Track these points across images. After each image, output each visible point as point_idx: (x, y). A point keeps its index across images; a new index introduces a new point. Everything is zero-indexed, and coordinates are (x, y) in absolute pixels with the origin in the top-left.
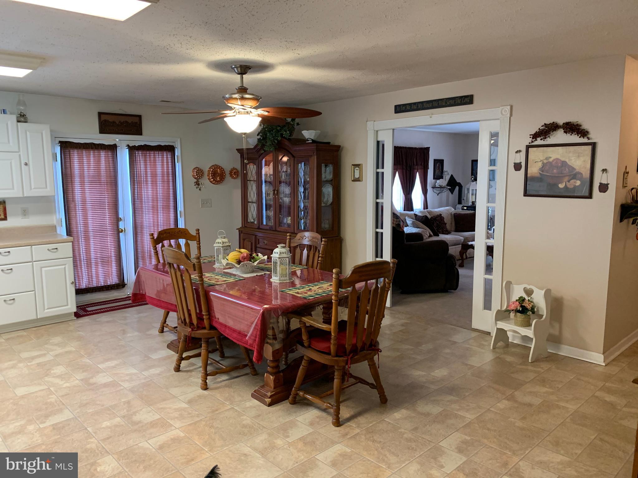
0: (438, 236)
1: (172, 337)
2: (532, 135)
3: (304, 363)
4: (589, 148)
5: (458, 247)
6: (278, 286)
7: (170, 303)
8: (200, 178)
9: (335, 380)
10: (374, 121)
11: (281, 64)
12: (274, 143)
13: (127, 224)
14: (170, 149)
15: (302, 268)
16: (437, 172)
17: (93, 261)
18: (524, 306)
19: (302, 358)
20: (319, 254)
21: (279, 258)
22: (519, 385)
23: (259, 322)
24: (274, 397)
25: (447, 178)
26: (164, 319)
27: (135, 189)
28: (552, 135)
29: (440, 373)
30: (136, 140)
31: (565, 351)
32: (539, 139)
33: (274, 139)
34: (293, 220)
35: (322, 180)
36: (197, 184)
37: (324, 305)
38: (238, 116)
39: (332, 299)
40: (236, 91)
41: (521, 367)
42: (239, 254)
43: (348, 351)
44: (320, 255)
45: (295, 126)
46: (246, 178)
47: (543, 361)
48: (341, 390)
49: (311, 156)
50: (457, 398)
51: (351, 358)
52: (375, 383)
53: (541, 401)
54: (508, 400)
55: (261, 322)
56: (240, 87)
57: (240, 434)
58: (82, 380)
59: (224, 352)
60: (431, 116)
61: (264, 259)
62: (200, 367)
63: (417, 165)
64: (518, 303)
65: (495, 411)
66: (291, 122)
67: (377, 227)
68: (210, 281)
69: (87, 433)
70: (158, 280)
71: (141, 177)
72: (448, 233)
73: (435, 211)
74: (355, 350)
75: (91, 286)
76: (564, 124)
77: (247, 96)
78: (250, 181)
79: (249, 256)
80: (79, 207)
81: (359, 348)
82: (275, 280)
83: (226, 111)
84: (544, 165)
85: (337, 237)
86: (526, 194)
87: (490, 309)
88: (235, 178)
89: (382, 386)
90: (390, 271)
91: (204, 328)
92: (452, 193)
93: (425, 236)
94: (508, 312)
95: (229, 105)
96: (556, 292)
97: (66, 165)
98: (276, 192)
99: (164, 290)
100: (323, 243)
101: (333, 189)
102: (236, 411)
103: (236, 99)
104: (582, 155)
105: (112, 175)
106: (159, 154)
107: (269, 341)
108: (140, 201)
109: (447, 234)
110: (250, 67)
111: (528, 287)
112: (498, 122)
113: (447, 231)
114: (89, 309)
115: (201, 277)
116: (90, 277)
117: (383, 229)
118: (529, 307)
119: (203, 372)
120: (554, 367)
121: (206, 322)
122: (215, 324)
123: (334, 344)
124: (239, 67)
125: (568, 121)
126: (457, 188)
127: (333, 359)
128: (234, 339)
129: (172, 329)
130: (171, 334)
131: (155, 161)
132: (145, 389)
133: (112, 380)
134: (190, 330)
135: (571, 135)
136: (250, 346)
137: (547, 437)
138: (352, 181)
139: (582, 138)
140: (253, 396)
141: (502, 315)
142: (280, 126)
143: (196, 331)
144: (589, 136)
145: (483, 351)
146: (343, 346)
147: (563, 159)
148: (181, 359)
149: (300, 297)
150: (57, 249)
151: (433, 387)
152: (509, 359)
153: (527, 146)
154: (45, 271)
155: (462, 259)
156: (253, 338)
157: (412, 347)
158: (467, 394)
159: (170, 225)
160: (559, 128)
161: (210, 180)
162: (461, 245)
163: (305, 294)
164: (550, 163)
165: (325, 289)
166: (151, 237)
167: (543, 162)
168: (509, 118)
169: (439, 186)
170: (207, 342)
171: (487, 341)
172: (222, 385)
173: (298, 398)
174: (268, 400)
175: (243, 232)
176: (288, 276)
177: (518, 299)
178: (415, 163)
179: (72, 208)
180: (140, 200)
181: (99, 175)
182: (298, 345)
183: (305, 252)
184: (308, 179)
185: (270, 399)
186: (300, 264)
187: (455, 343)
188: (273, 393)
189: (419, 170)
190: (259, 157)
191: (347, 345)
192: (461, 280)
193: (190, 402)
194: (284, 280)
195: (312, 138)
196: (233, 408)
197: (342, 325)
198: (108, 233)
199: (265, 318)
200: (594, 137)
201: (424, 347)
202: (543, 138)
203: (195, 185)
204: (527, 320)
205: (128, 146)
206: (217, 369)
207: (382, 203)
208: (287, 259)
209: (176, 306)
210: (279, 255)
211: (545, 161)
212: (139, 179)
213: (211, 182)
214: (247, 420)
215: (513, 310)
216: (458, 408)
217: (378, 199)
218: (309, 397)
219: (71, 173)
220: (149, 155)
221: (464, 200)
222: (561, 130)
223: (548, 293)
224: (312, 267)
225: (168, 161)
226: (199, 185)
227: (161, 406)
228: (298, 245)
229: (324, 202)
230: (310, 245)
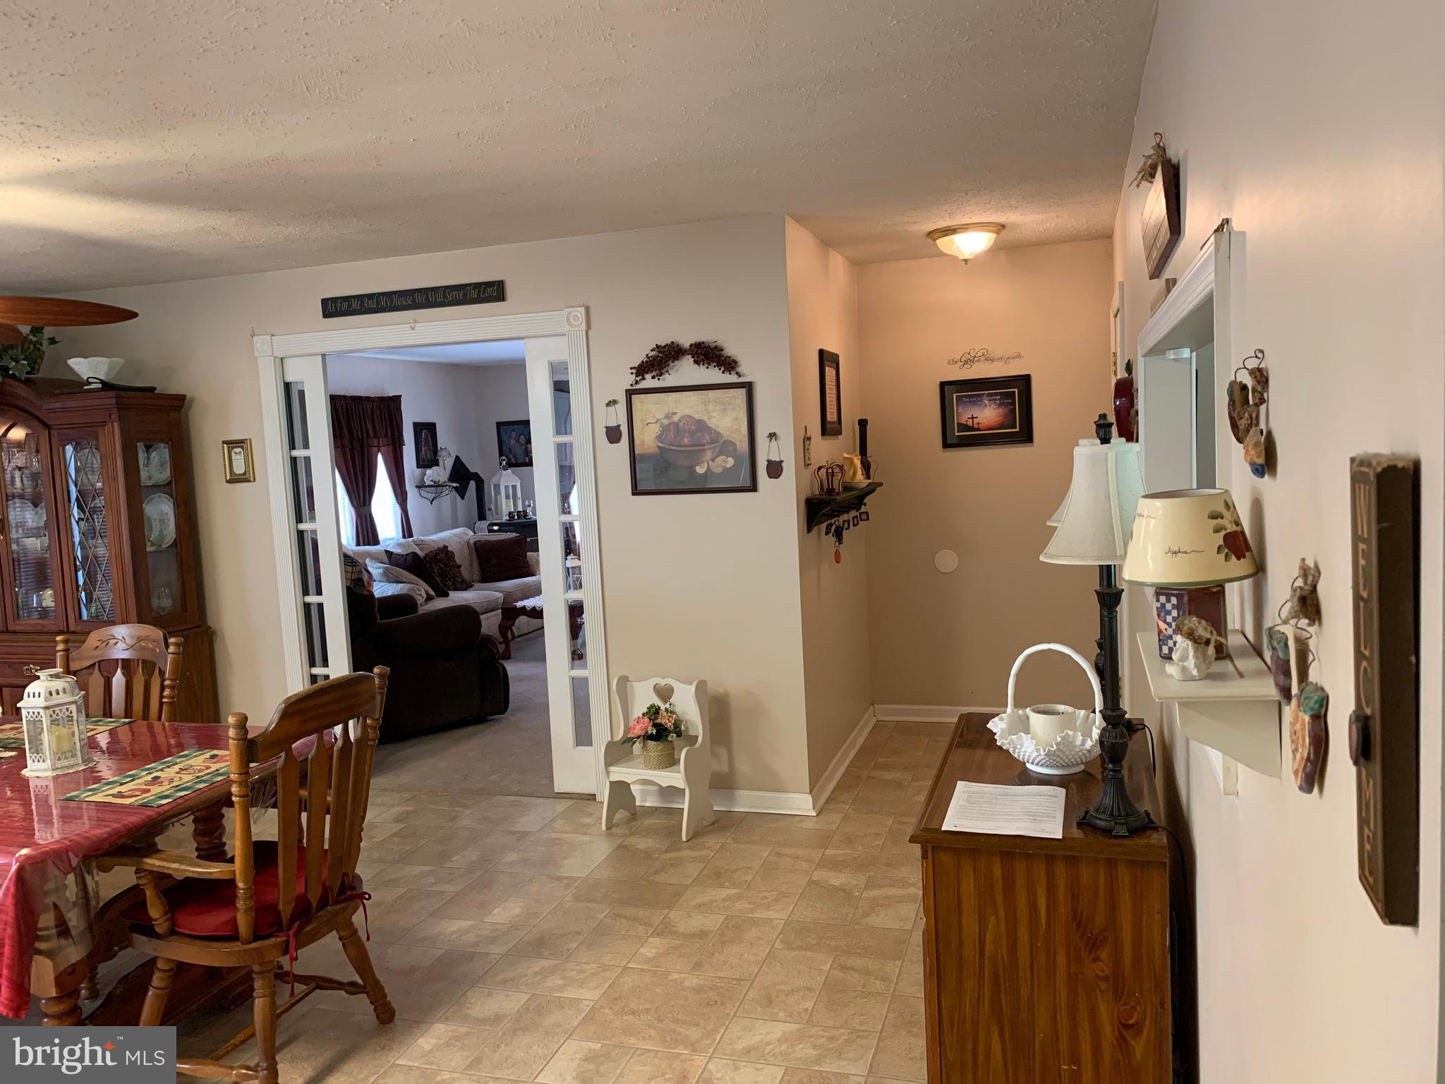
0: (447, 595)
2: (634, 368)
3: (157, 980)
4: (743, 392)
5: (494, 616)
6: (51, 786)
9: (257, 1001)
10: (273, 335)
15: (117, 724)
16: (423, 452)
18: (660, 725)
19: (149, 966)
20: (163, 681)
21: (46, 708)
22: (673, 897)
23: (9, 901)
25: (447, 463)
28: (672, 369)
29: (504, 913)
31: (746, 802)
32: (648, 376)
34: (62, 598)
35: (142, 485)
37: (197, 815)
39: (229, 793)
41: (669, 855)
43: (286, 916)
44: (167, 683)
45: (45, 347)
47: (709, 832)
48: (274, 1020)
49: (103, 424)
50: (555, 962)
51: (297, 934)
52: (360, 981)
53: (721, 919)
54: (659, 935)
55: (16, 899)
60: (413, 325)
63: (376, 436)
64: (646, 720)
65: (639, 967)
66: (32, 337)
67: (306, 592)
72: (466, 586)
73: (433, 541)
74: (303, 911)
76: (691, 345)
81: (314, 905)
82: (37, 770)
84: (665, 429)
85: (198, 629)
86: (636, 491)
87: (588, 742)
89: (378, 982)
90: (373, 698)
92: (462, 498)
93: (419, 600)
94: (631, 743)
96: (714, 687)
100: (171, 649)
101: (177, 506)
104: (731, 407)
107: (44, 945)
109: (465, 590)
111: (663, 682)
112: (563, 341)
113: (463, 581)
117: (321, 595)
118: (670, 725)
120: (729, 840)
123: (247, 910)
125: (698, 341)
126: (472, 483)
127: (246, 950)
135: (708, 368)
137: (749, 993)
138: (227, 482)
139: (727, 375)
141: (617, 752)
144: (739, 370)
145: (586, 838)
146: (274, 908)
147: (697, 417)
149: (130, 806)
151: (497, 950)
152: (642, 843)
153: (626, 390)
155: (506, 642)
157: (429, 868)
158: (574, 945)
160: (683, 355)
162: (500, 611)
163: (143, 796)
164: (676, 424)
165: (200, 771)
167: (662, 423)
168: (584, 331)
169: (432, 483)
171: (592, 814)
176: (78, 754)
177: (646, 710)
178: (371, 433)
182: (135, 936)
183: (118, 679)
184: (99, 485)
186: (107, 712)
187: (524, 835)
189: (382, 448)
191: (281, 902)
192: (514, 689)
194: (68, 767)
195: (103, 378)
197: (263, 854)
200: (749, 371)
201: (457, 861)
202: (657, 375)
204: (667, 752)
207: (314, 532)
208: (73, 707)
210: (45, 701)
211: (666, 422)
215: (638, 738)
216: (561, 982)
217: (301, 522)
221: (490, 509)
222: (689, 359)
223: (701, 688)
224: (146, 715)
228: (94, 664)
229: (151, 542)
230: (133, 660)
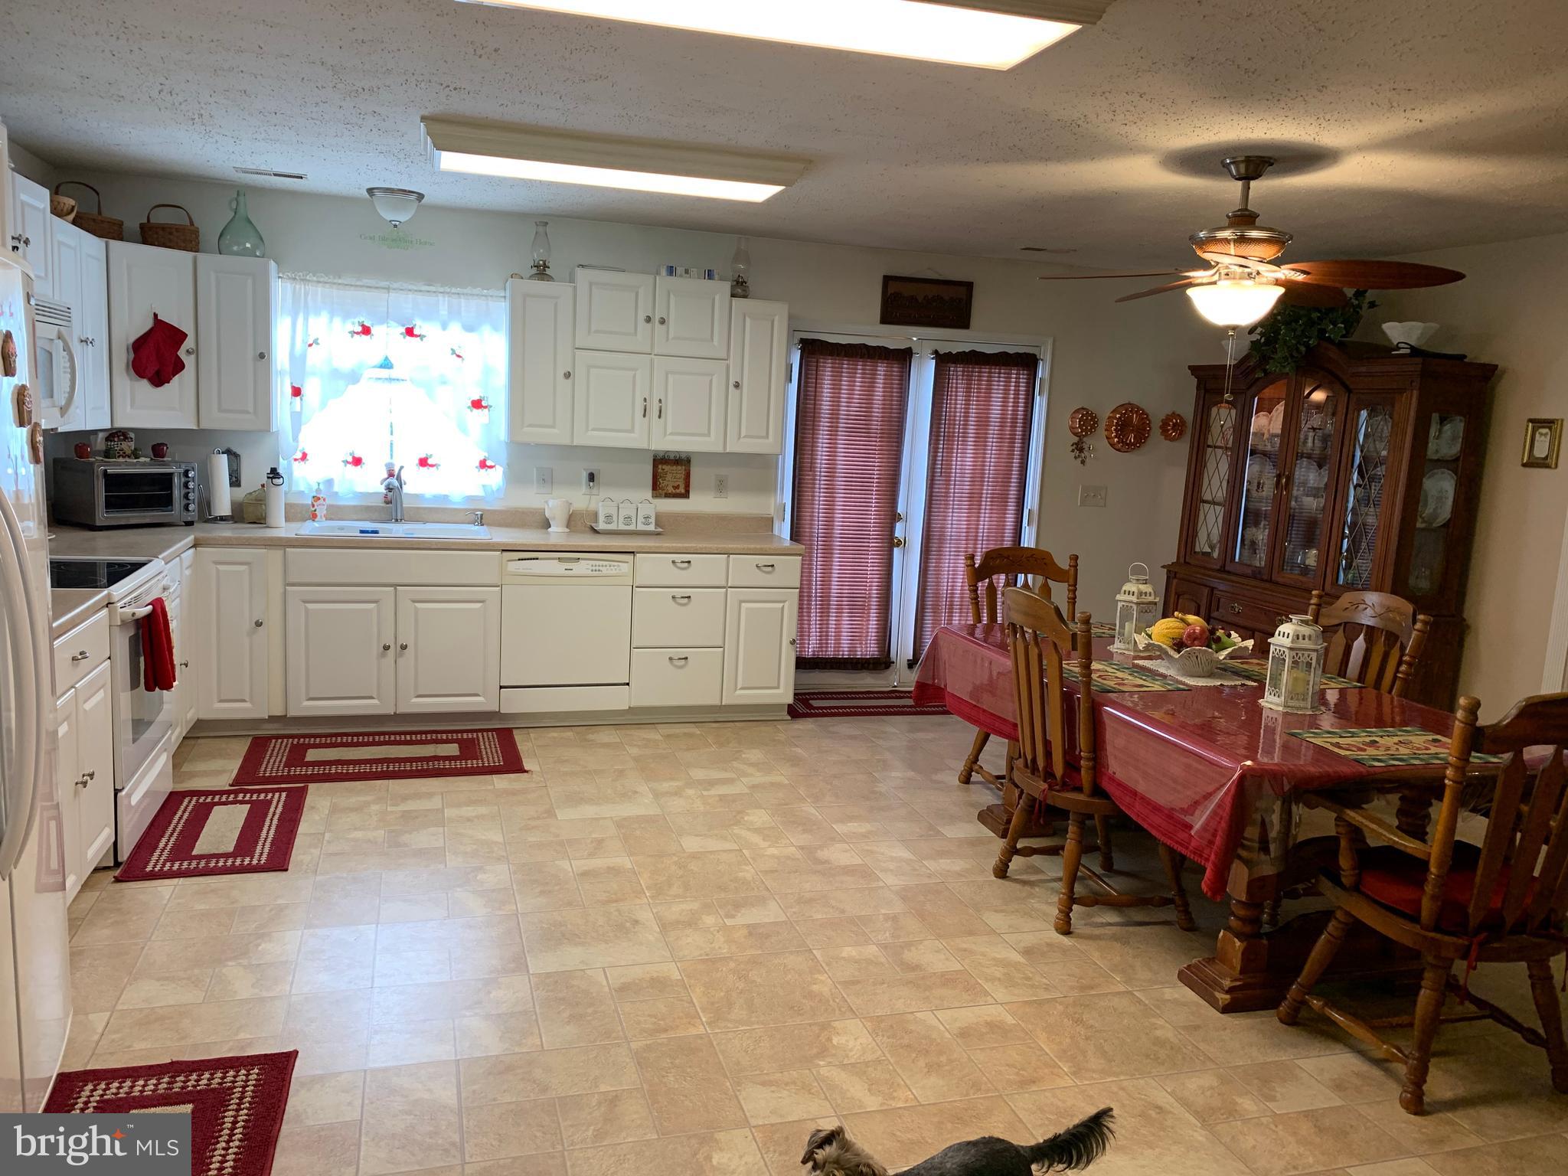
1: (990, 797)
3: (1332, 926)
6: (1280, 720)
7: (999, 717)
8: (1086, 433)
9: (1422, 992)
11: (1360, 148)
12: (1295, 354)
13: (911, 529)
14: (1028, 362)
15: (1349, 686)
17: (834, 601)
19: (1328, 915)
20: (1402, 655)
21: (1291, 649)
23: (1229, 800)
24: (1239, 994)
26: (975, 752)
27: (937, 452)
30: (956, 341)
33: (1298, 343)
34: (1324, 559)
35: (1427, 457)
36: (1079, 447)
37: (1407, 792)
38: (1224, 284)
39: (1445, 777)
40: (1226, 222)
42: (1181, 625)
43: (1473, 922)
44: (1406, 658)
45: (1365, 311)
46: (1206, 439)
48: (1435, 1024)
49: (1401, 391)
51: (1482, 943)
52: (1542, 1031)
55: (1233, 800)
56: (1239, 210)
57: (1147, 1056)
58: (802, 848)
59: (1112, 857)
61: (1246, 648)
62: (1060, 879)
66: (1353, 301)
68: (1105, 682)
69: (812, 960)
70: (979, 661)
71: (955, 424)
74: (1494, 926)
75: (821, 655)
77: (1254, 234)
78: (1215, 447)
79: (1208, 633)
80: (821, 482)
81: (1509, 924)
82: (1271, 703)
83: (1193, 270)
85: (1452, 618)
88: (1173, 439)
91: (1079, 789)
95: (1207, 256)
97: (808, 391)
98: (1284, 482)
99: (991, 687)
100: (1418, 626)
101: (1459, 483)
102: (1140, 1001)
103: (1227, 241)
105: (895, 417)
106: (1000, 373)
107: (1244, 853)
108: (946, 480)
110: (1272, 161)
114: (815, 703)
115: (1087, 667)
116: (824, 635)
119: (1064, 891)
121: (1085, 776)
122: (1106, 785)
123: (1434, 898)
124: (1242, 161)
127: (1425, 937)
128: (1153, 827)
129: (991, 779)
130: (988, 792)
131: (989, 390)
132: (928, 898)
133: (860, 862)
134: (1045, 786)
136: (1195, 853)
138: (1524, 465)
140: (1183, 977)
142: (1318, 310)
143: (1058, 791)
146: (1463, 908)
148: (1012, 851)
149: (1345, 758)
150: (773, 566)
154: (747, 609)
156: (1208, 836)
159: (1004, 541)
161: (1111, 441)
163: (1359, 753)
165: (1418, 749)
166: (969, 562)
170: (1081, 825)
172: (1105, 934)
173: (1304, 1013)
174: (1223, 998)
175: (1178, 576)
176: (1310, 699)
179: (807, 483)
180: (946, 476)
181: (868, 417)
182: (1321, 879)
183: (1359, 644)
184: (1384, 453)
185: (1228, 997)
186: (1342, 672)
188: (1238, 983)
190: (1248, 389)
191: (1471, 906)
193: (1028, 952)
194: (1298, 708)
195: (1413, 344)
196: (1131, 993)
197: (1462, 855)
198: (871, 545)
199: (1246, 789)
203: (1073, 451)
205: (936, 352)
206: (1096, 893)
208: (1314, 655)
209: (1015, 725)
210: (1292, 642)
212: (949, 428)
213: (1112, 445)
214: (1166, 1032)
218: (1337, 1017)
219: (814, 409)
220: (978, 376)
224: (1377, 685)
225: (1019, 390)
226: (1081, 450)
227: (965, 946)
228: (1340, 624)
229: (1423, 518)
230: (1378, 629)
